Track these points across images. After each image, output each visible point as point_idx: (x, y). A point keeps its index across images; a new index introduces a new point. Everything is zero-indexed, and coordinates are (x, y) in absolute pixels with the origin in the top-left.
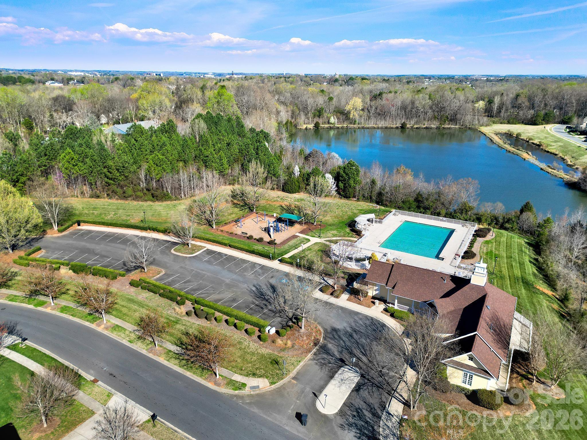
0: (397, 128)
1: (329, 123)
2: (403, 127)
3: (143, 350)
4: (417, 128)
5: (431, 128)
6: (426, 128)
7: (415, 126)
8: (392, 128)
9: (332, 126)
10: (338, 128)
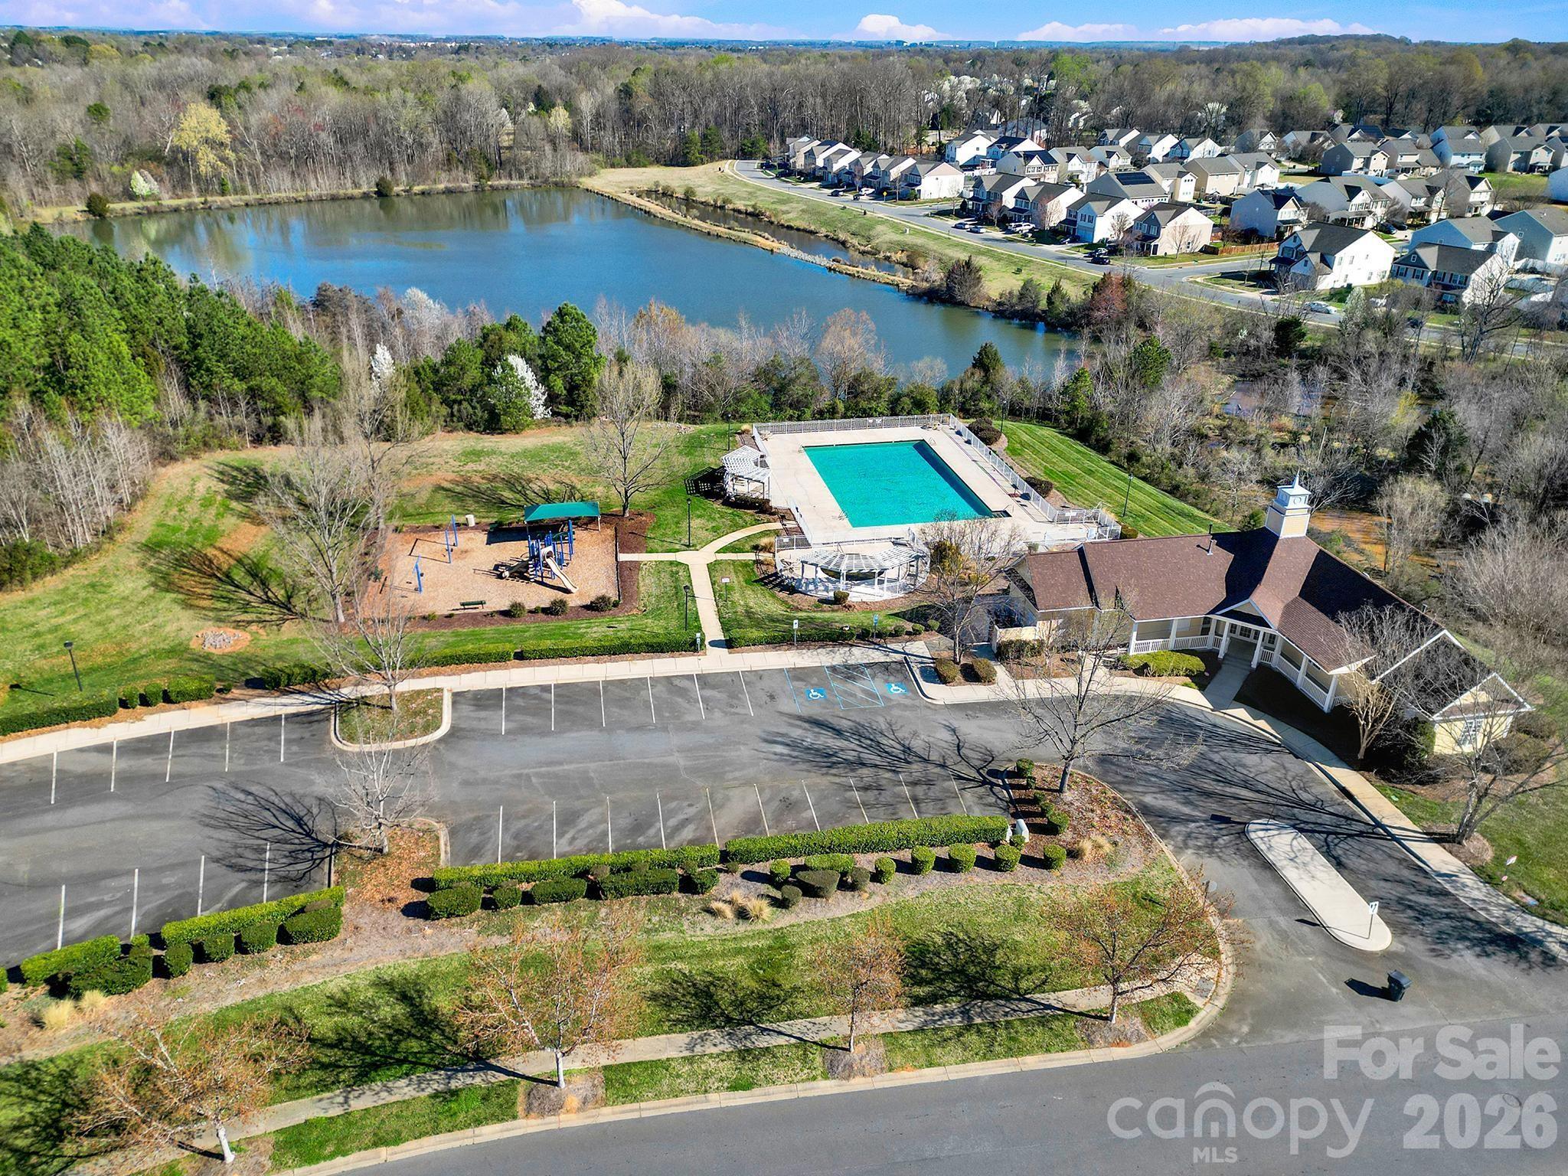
0: (366, 196)
1: (132, 197)
2: (382, 192)
3: (814, 1084)
4: (423, 193)
5: (462, 192)
6: (448, 192)
7: (417, 189)
8: (351, 198)
9: (150, 204)
10: (176, 210)
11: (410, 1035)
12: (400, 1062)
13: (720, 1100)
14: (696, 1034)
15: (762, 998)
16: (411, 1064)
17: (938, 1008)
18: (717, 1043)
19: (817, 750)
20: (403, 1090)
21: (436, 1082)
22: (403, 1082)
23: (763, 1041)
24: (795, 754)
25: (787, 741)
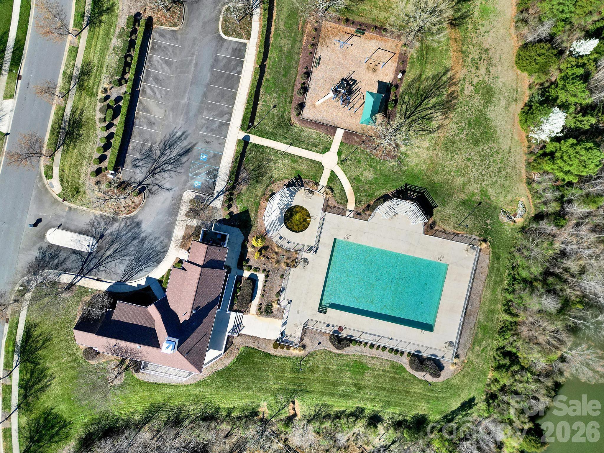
3: (60, 88)
11: (99, 10)
12: (94, 8)
13: (63, 68)
14: (80, 69)
15: (82, 86)
16: (93, 9)
17: (67, 124)
18: (76, 73)
19: (174, 145)
20: (88, 7)
21: (87, 14)
22: (90, 8)
23: (73, 83)
24: (175, 137)
25: (183, 138)
